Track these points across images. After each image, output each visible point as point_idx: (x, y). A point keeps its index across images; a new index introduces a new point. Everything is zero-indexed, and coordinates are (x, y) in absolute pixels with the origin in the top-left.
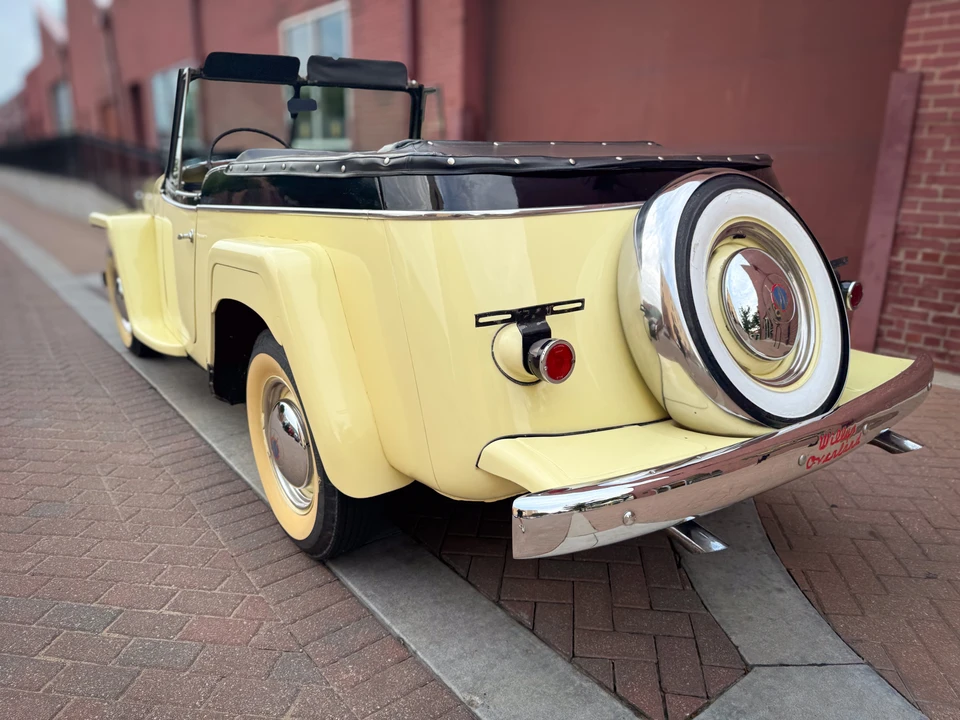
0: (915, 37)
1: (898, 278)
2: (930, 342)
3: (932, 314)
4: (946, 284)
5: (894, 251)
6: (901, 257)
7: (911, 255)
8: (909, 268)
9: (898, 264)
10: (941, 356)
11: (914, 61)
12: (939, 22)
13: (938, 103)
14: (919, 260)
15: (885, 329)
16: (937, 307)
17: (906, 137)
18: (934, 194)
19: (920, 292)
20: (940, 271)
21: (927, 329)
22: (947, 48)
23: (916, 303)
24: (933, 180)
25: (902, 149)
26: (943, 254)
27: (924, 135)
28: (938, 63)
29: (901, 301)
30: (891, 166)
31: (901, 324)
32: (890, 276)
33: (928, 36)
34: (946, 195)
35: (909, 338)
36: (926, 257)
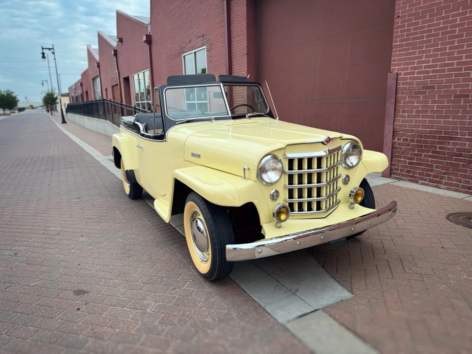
0: (395, 61)
1: (396, 148)
2: (408, 172)
3: (408, 161)
4: (410, 150)
5: (393, 139)
6: (396, 140)
7: (399, 139)
8: (399, 144)
9: (395, 142)
10: (412, 177)
11: (395, 69)
12: (402, 55)
13: (403, 84)
14: (401, 141)
15: (393, 167)
16: (409, 158)
17: (395, 96)
18: (404, 117)
19: (403, 153)
20: (408, 145)
21: (406, 167)
22: (405, 64)
23: (402, 157)
24: (404, 112)
25: (393, 100)
26: (409, 139)
27: (400, 95)
28: (402, 69)
29: (397, 157)
30: (390, 106)
31: (398, 165)
32: (393, 147)
33: (399, 60)
34: (408, 117)
35: (401, 170)
36: (404, 140)
